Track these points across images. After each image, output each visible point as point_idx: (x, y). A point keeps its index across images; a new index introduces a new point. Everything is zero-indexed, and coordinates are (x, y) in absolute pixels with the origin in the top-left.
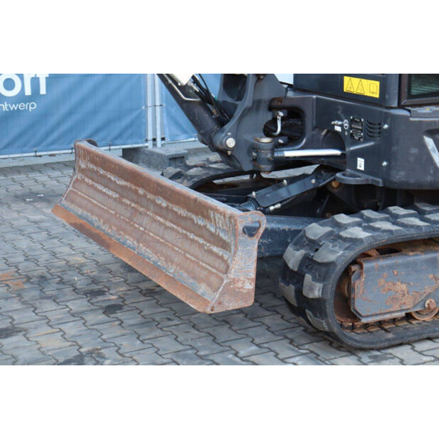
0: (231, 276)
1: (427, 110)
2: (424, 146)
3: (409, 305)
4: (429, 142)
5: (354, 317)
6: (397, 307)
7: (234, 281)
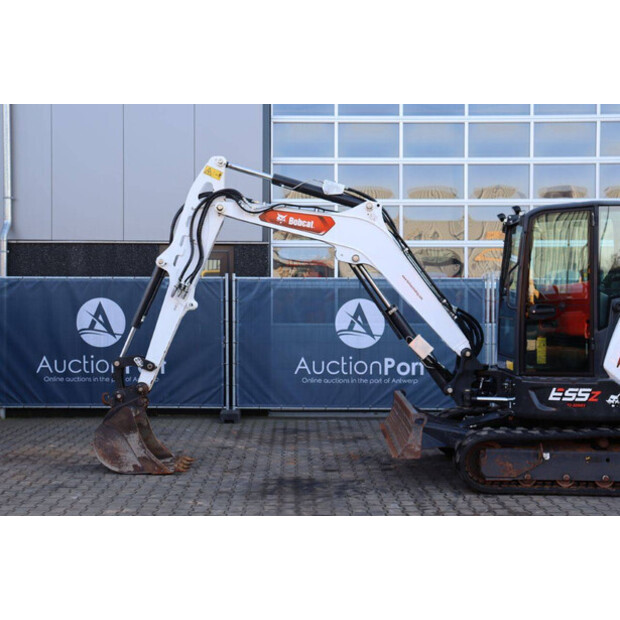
0: (409, 442)
1: (542, 378)
2: (529, 396)
3: (514, 475)
4: (533, 394)
5: (482, 477)
6: (506, 475)
7: (409, 445)
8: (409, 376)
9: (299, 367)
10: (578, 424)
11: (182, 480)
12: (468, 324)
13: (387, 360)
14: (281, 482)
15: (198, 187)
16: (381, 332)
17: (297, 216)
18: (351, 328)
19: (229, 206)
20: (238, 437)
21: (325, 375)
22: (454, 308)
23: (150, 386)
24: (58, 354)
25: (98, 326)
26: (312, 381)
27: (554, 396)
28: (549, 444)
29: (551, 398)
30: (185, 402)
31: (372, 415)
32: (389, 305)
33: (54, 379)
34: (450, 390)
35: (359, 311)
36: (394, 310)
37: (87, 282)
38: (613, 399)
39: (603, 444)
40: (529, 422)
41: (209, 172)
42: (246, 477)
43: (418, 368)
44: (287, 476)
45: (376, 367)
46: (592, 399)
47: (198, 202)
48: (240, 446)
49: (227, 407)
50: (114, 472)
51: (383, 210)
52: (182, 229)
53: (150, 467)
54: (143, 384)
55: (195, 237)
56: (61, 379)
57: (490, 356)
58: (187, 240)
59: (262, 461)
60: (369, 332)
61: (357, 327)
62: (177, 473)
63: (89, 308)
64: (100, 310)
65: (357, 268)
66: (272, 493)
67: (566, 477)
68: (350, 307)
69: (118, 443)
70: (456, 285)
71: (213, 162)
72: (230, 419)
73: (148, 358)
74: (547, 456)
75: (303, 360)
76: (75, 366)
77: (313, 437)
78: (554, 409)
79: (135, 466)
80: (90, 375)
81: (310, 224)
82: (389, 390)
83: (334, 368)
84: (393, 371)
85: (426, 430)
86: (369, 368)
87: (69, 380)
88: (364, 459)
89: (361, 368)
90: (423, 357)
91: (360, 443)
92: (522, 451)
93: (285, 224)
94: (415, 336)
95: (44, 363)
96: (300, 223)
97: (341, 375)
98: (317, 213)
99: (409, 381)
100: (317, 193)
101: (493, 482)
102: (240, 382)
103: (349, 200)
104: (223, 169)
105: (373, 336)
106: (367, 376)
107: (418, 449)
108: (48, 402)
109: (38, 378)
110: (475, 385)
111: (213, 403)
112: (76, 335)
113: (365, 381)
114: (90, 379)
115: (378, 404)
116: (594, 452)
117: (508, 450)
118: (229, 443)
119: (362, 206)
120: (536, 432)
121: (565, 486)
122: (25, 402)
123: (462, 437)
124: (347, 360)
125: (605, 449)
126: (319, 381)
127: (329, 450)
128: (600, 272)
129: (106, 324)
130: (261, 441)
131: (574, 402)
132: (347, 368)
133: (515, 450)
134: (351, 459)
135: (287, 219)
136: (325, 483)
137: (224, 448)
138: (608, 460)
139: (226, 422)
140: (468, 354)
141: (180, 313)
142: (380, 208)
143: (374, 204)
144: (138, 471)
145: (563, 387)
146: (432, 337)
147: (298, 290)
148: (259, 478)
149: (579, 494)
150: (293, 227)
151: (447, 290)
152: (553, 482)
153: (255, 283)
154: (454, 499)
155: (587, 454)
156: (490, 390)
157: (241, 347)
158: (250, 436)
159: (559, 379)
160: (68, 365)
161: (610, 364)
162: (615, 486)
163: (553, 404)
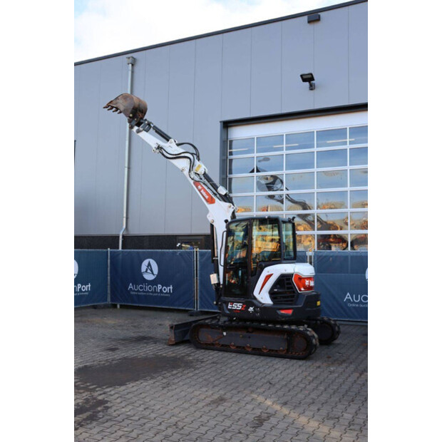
3: (212, 341)
4: (224, 305)
5: (199, 341)
6: (209, 341)
24: (135, 283)
25: (149, 271)
29: (229, 307)
33: (134, 293)
37: (145, 252)
38: (251, 309)
39: (250, 330)
46: (243, 309)
49: (195, 309)
63: (145, 263)
64: (149, 264)
67: (233, 344)
72: (192, 314)
74: (225, 334)
76: (141, 288)
78: (230, 312)
80: (146, 292)
95: (131, 286)
101: (203, 344)
109: (129, 292)
111: (190, 307)
112: (141, 274)
114: (146, 294)
116: (245, 333)
117: (210, 330)
121: (232, 348)
129: (151, 270)
131: (236, 310)
133: (213, 330)
138: (249, 337)
145: (232, 303)
152: (228, 346)
153: (205, 253)
155: (241, 334)
159: (231, 299)
160: (139, 287)
161: (256, 293)
162: (254, 349)
163: (229, 310)
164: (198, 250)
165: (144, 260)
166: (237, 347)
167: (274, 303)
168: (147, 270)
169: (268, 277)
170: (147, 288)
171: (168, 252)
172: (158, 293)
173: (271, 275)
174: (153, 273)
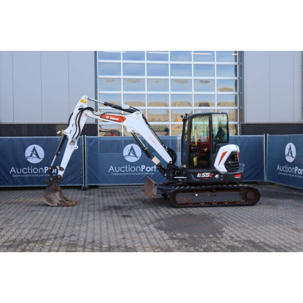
0: (153, 192)
1: (195, 170)
2: (191, 176)
3: (186, 201)
5: (176, 202)
6: (184, 201)
8: (151, 172)
9: (110, 169)
10: (206, 184)
11: (75, 208)
12: (171, 152)
13: (142, 166)
14: (109, 207)
15: (78, 106)
16: (140, 156)
17: (113, 116)
18: (129, 155)
19: (89, 113)
20: (90, 194)
21: (120, 172)
22: (167, 147)
23: (62, 175)
24: (18, 166)
25: (34, 155)
26: (115, 174)
27: (199, 175)
28: (197, 191)
29: (198, 176)
30: (68, 183)
31: (137, 186)
32: (145, 146)
33: (17, 176)
34: (166, 175)
35: (132, 149)
36: (146, 148)
37: (29, 139)
38: (217, 176)
39: (214, 190)
40: (191, 184)
41: (82, 101)
42: (97, 206)
43: (153, 169)
44: (111, 205)
45: (138, 168)
46: (211, 176)
47: (78, 112)
48: (92, 197)
49: (83, 185)
50: (51, 206)
51: (143, 115)
52: (73, 121)
53: (63, 204)
54: (60, 175)
55: (77, 124)
56: (20, 176)
57: (179, 163)
58: (75, 125)
59: (101, 202)
60: (136, 156)
61: (131, 154)
62: (73, 205)
63: (30, 148)
64: (34, 149)
65: (134, 134)
66: (107, 210)
67: (203, 201)
68: (129, 147)
69: (52, 196)
70: (167, 139)
71: (84, 98)
72: (85, 189)
73: (61, 166)
74: (196, 195)
75: (111, 167)
76: (25, 171)
77: (117, 194)
78: (198, 180)
79: (58, 204)
80: (31, 174)
81: (117, 119)
82: (143, 177)
83: (123, 169)
84: (144, 170)
85: (158, 188)
86: (136, 169)
87: (22, 176)
88: (136, 200)
89: (133, 169)
90: (157, 164)
91: (134, 195)
92: (189, 193)
93: (109, 119)
94: (154, 157)
95: (13, 170)
96: (114, 119)
97: (125, 172)
98: (120, 115)
99: (151, 174)
100: (120, 108)
101: (180, 204)
102: (88, 175)
103: (131, 111)
104: (87, 100)
105: (137, 157)
106: (135, 172)
107: (155, 194)
108: (14, 184)
109: (10, 176)
110: (174, 173)
111: (78, 183)
112: (25, 159)
113: (135, 174)
114: (30, 176)
115: (139, 182)
116: (211, 193)
117: (184, 194)
118: (87, 197)
119: (135, 113)
120: (193, 187)
121: (202, 204)
122: (5, 184)
123: (170, 190)
124: (128, 166)
125: (214, 192)
126: (118, 174)
127: (124, 198)
128: (213, 135)
129: (37, 155)
130: (98, 196)
131: (205, 177)
132: (128, 169)
133: (187, 193)
134: (132, 200)
135: (110, 117)
136: (124, 207)
137: (86, 198)
138: (215, 196)
139: (84, 190)
140: (171, 163)
141: (73, 150)
142: (141, 114)
143: (139, 112)
144: (59, 205)
145: (201, 173)
146: (159, 157)
147: (109, 141)
148: (101, 206)
149: (206, 207)
150: (111, 120)
151: (163, 140)
152: (199, 203)
153: (94, 138)
154: (167, 209)
155: (209, 194)
156: (179, 175)
157: (88, 162)
158: (94, 194)
159: (200, 170)
160: (22, 170)
161: (216, 165)
162: (217, 203)
163: (198, 178)
164: (85, 136)
165: (28, 146)
166: (206, 203)
167: (228, 171)
168: (32, 154)
169: (224, 154)
170: (33, 171)
171: (54, 139)
172: (44, 174)
173: (226, 152)
174: (38, 157)
